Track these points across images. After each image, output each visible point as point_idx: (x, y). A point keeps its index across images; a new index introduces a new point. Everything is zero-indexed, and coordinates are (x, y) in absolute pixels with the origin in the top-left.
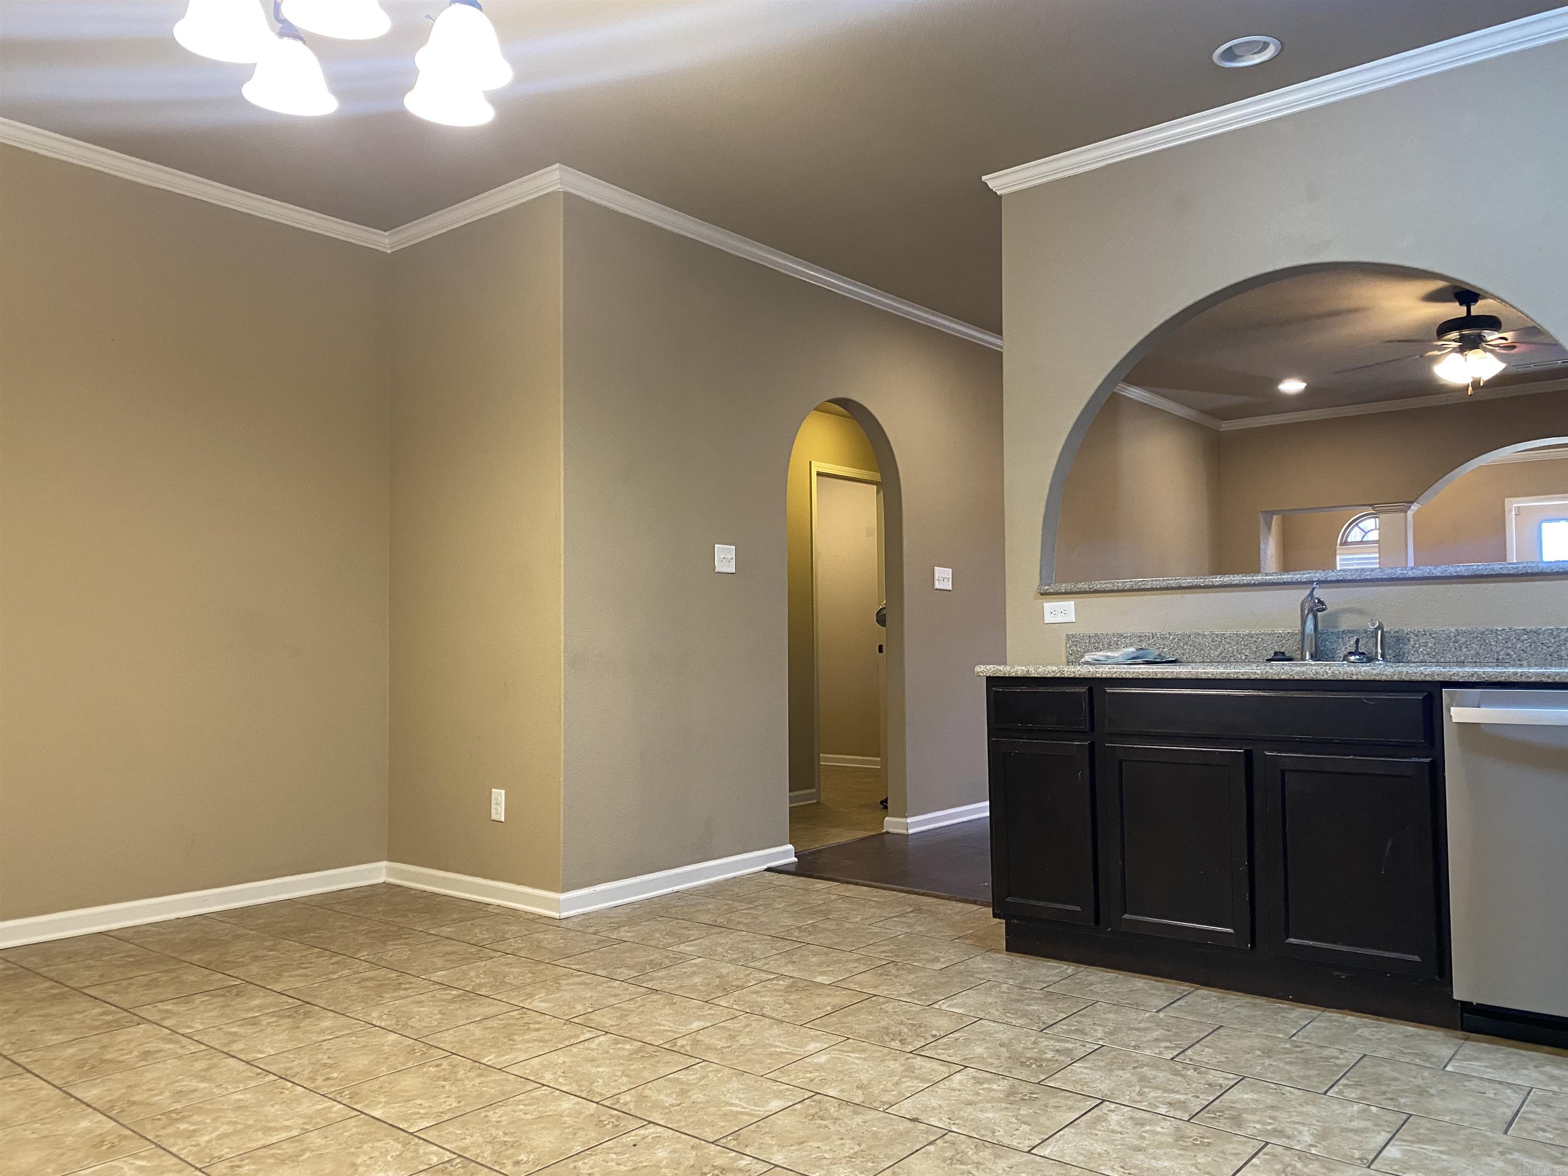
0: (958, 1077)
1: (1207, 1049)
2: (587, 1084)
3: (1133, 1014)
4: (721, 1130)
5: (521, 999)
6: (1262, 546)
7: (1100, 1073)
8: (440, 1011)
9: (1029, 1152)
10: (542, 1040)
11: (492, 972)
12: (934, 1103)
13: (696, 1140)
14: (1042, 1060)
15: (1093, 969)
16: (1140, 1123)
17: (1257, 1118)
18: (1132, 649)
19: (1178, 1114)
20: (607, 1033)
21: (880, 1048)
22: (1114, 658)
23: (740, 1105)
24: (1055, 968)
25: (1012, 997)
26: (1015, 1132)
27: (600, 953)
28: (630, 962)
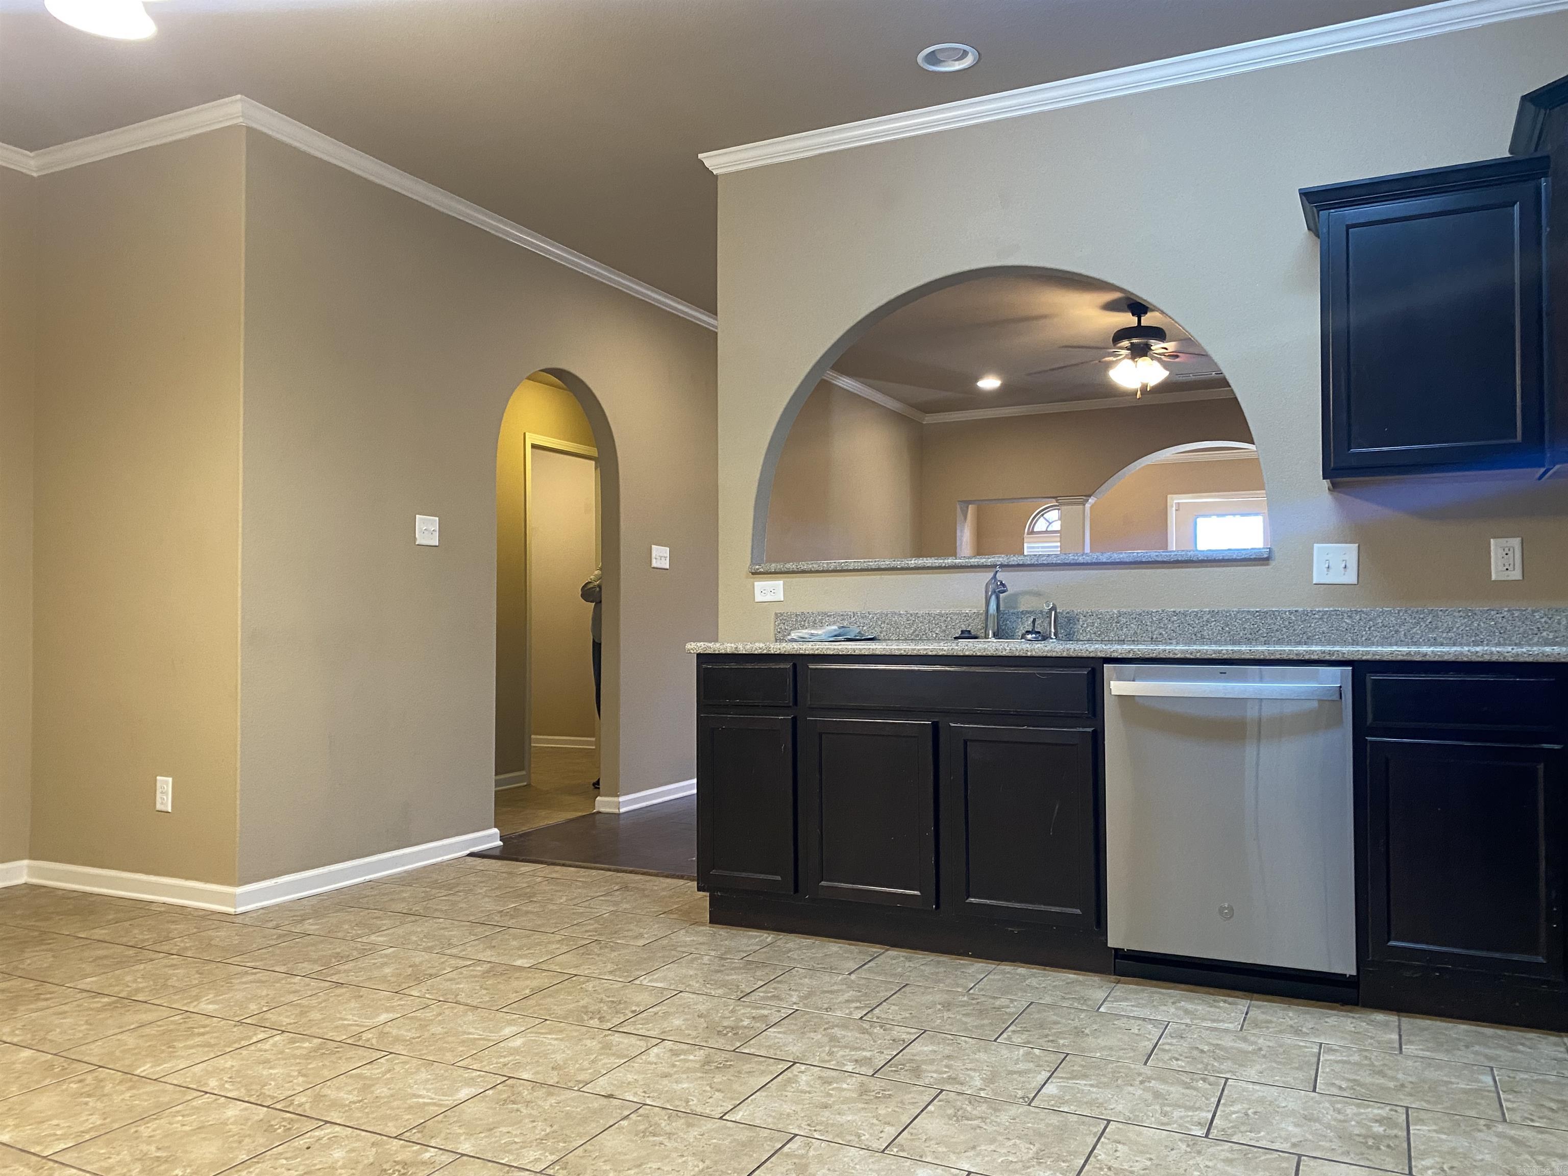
0: (655, 1050)
1: (893, 1007)
2: (258, 1087)
3: (827, 978)
4: (405, 1123)
5: (185, 1002)
6: (958, 534)
7: (792, 1036)
8: (87, 1021)
9: (721, 1118)
10: (208, 1045)
11: (152, 975)
12: (630, 1077)
13: (378, 1136)
14: (738, 1027)
15: (792, 937)
16: (827, 1082)
17: (934, 1068)
18: (835, 627)
19: (863, 1070)
20: (283, 1032)
21: (578, 1028)
22: (817, 635)
23: (428, 1096)
24: (756, 937)
25: (712, 968)
26: (708, 1101)
27: (280, 948)
28: (314, 956)
